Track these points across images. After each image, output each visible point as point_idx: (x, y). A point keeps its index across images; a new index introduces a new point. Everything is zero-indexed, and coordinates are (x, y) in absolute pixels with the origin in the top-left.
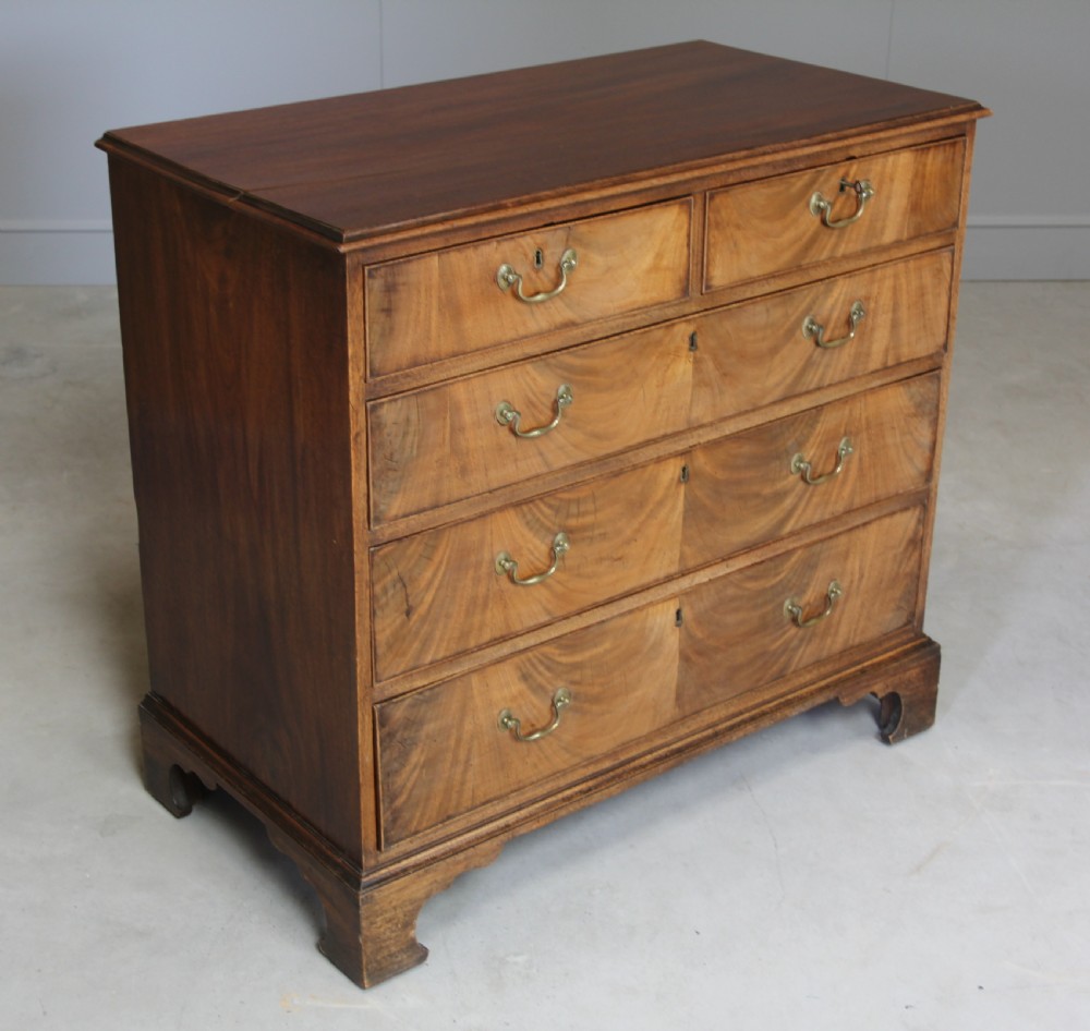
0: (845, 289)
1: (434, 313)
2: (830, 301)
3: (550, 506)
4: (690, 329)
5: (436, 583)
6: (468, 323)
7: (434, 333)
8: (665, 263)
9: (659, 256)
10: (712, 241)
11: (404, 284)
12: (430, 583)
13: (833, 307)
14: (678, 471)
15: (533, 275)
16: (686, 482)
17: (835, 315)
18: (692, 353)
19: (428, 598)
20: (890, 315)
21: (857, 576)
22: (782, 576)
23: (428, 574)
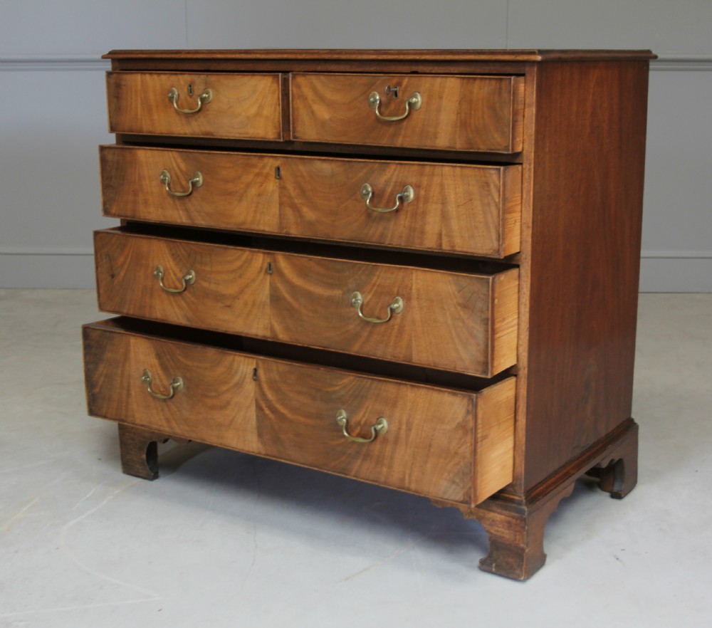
0: (396, 172)
1: (139, 105)
2: (384, 178)
3: (185, 250)
4: (278, 163)
5: (126, 266)
6: (156, 117)
7: (139, 116)
8: (265, 113)
9: (261, 107)
10: (295, 106)
11: (125, 85)
12: (122, 265)
13: (387, 183)
14: (266, 265)
15: (189, 99)
16: (271, 274)
17: (389, 190)
18: (278, 181)
19: (122, 273)
20: (439, 206)
21: (404, 427)
22: (337, 388)
23: (122, 259)
